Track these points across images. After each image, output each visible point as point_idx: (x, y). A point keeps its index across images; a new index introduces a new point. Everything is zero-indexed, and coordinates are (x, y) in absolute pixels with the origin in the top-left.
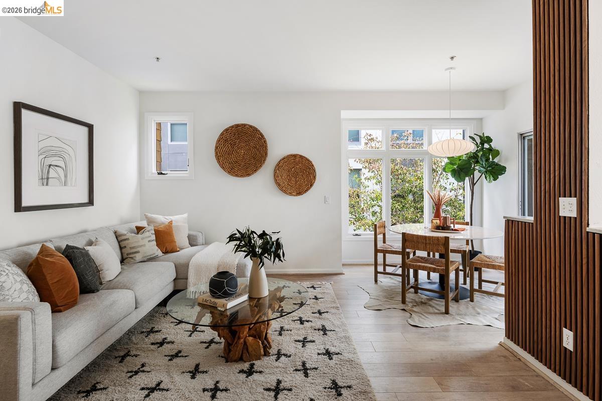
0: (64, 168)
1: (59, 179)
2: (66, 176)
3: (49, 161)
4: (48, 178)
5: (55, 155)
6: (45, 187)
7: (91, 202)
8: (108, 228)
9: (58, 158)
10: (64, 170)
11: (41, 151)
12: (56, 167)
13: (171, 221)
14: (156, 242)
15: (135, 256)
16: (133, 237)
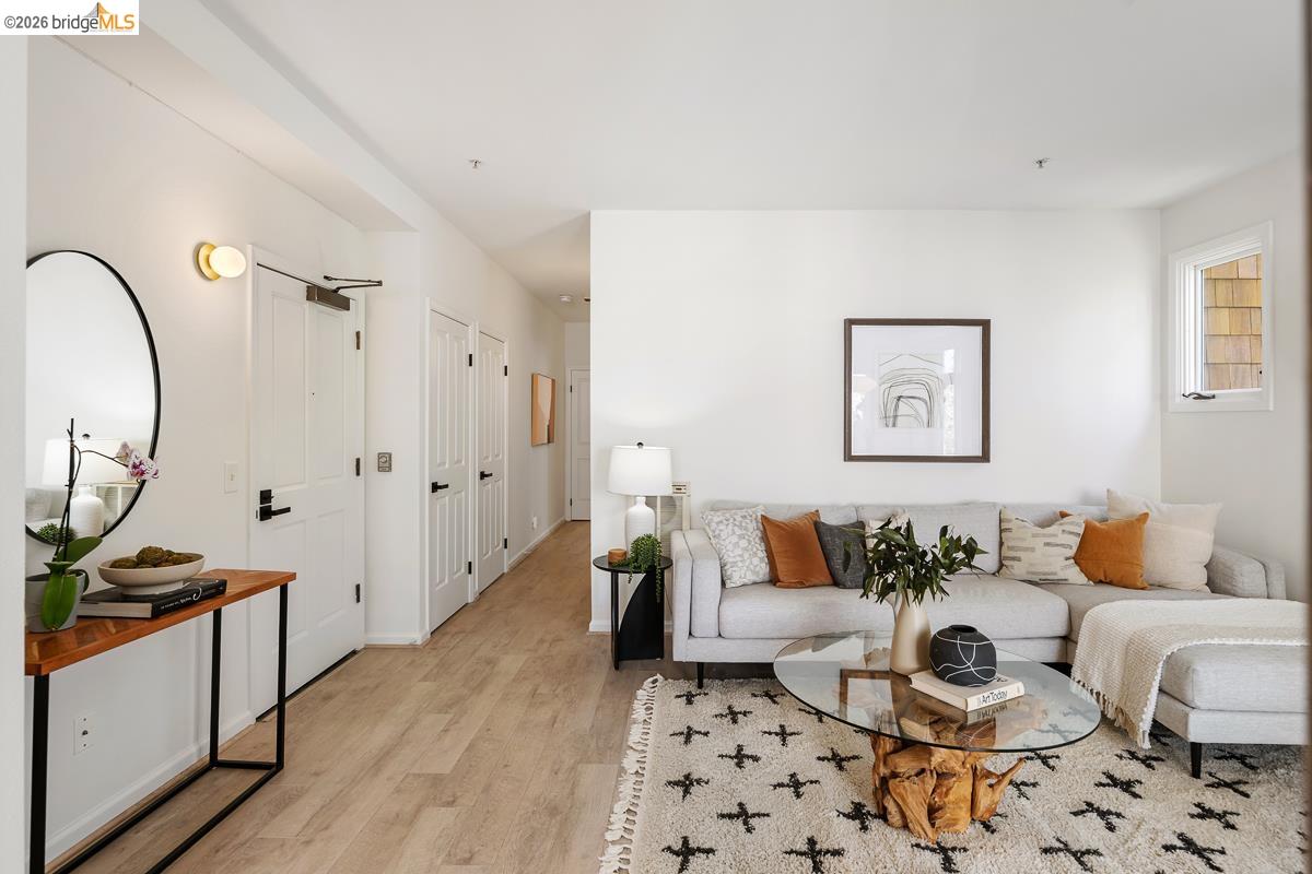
0: (928, 399)
1: (917, 417)
2: (930, 412)
3: (896, 392)
4: (895, 417)
5: (909, 382)
6: (891, 429)
7: (985, 457)
8: (994, 505)
9: (917, 386)
10: (926, 403)
11: (886, 378)
12: (911, 400)
13: (1146, 515)
14: (1072, 553)
15: (1012, 566)
16: (1019, 528)
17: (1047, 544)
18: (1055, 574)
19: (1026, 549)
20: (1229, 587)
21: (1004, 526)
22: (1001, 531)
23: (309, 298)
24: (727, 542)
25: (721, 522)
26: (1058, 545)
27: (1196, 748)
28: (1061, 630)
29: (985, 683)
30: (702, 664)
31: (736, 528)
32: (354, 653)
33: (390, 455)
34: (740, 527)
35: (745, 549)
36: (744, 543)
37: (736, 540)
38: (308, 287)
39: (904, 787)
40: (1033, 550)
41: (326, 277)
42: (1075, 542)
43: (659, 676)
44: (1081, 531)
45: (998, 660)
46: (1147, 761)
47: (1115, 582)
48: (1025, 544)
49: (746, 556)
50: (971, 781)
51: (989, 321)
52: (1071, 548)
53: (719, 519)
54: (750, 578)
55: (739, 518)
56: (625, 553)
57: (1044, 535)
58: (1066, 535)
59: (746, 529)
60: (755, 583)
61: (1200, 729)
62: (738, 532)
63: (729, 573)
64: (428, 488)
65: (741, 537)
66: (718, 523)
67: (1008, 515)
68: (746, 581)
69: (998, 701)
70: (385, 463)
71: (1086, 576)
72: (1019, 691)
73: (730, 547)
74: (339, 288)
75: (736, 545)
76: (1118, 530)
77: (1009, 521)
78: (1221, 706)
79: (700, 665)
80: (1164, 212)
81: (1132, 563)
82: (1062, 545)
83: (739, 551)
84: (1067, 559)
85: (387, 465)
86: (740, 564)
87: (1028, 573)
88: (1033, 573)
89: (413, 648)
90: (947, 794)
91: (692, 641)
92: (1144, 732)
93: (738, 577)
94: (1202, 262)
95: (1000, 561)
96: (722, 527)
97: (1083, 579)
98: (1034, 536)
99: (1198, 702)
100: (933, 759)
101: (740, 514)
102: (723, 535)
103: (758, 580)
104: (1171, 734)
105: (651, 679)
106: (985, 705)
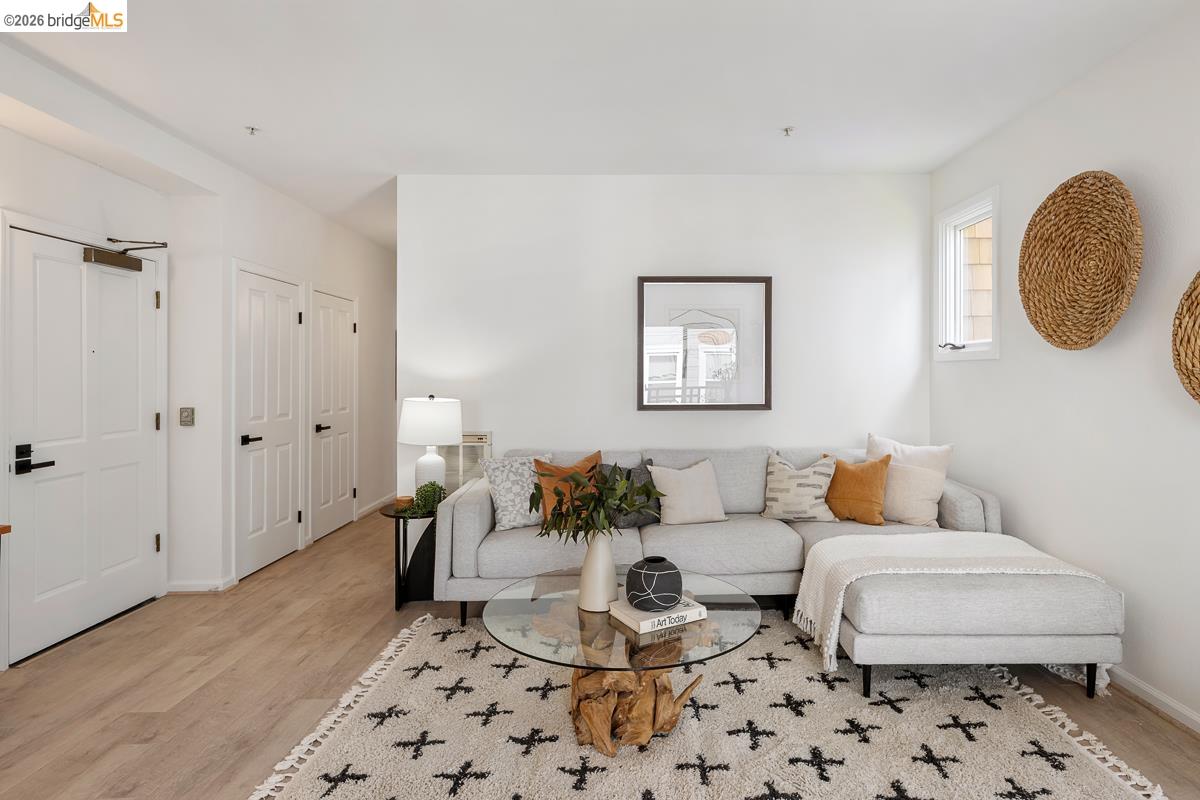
4: (685, 368)
7: (767, 405)
8: (766, 450)
13: (889, 457)
14: (823, 491)
15: (772, 507)
16: (780, 470)
17: (800, 485)
18: (805, 513)
19: (781, 491)
20: (954, 521)
21: (770, 469)
22: (768, 474)
23: (87, 259)
24: (501, 487)
25: (498, 468)
26: (809, 486)
27: (867, 670)
28: (794, 565)
29: (666, 608)
30: (466, 603)
31: (511, 474)
32: (153, 599)
33: (193, 410)
34: (515, 474)
35: (518, 494)
36: (516, 489)
37: (510, 485)
38: (85, 249)
39: (592, 709)
40: (788, 490)
41: (109, 239)
42: (825, 482)
43: (428, 616)
44: (832, 472)
45: (683, 588)
46: (829, 682)
47: (858, 518)
48: (782, 486)
49: (517, 500)
50: (654, 697)
51: (770, 278)
52: (821, 487)
53: (496, 466)
54: (520, 521)
55: (516, 465)
56: (412, 500)
57: (798, 477)
58: (816, 476)
59: (522, 475)
60: (525, 526)
61: (865, 652)
62: (512, 477)
63: (500, 516)
64: (235, 440)
65: (515, 483)
66: (494, 470)
67: (776, 459)
68: (515, 524)
69: (675, 624)
70: (188, 417)
71: (835, 514)
72: (700, 615)
73: (503, 492)
74: (126, 250)
75: (509, 490)
76: (862, 471)
77: (773, 464)
78: (883, 631)
79: (464, 604)
80: (932, 174)
81: (871, 501)
82: (813, 486)
83: (511, 496)
84: (816, 498)
85: (189, 419)
86: (510, 509)
87: (784, 512)
88: (788, 513)
89: (214, 594)
90: (630, 710)
91: (452, 581)
92: (831, 656)
93: (505, 520)
94: (962, 221)
95: (765, 501)
96: (497, 473)
97: (830, 516)
98: (791, 477)
99: (863, 628)
100: (605, 681)
101: (520, 461)
102: (498, 481)
103: (529, 523)
104: (847, 658)
105: (422, 618)
106: (660, 627)
